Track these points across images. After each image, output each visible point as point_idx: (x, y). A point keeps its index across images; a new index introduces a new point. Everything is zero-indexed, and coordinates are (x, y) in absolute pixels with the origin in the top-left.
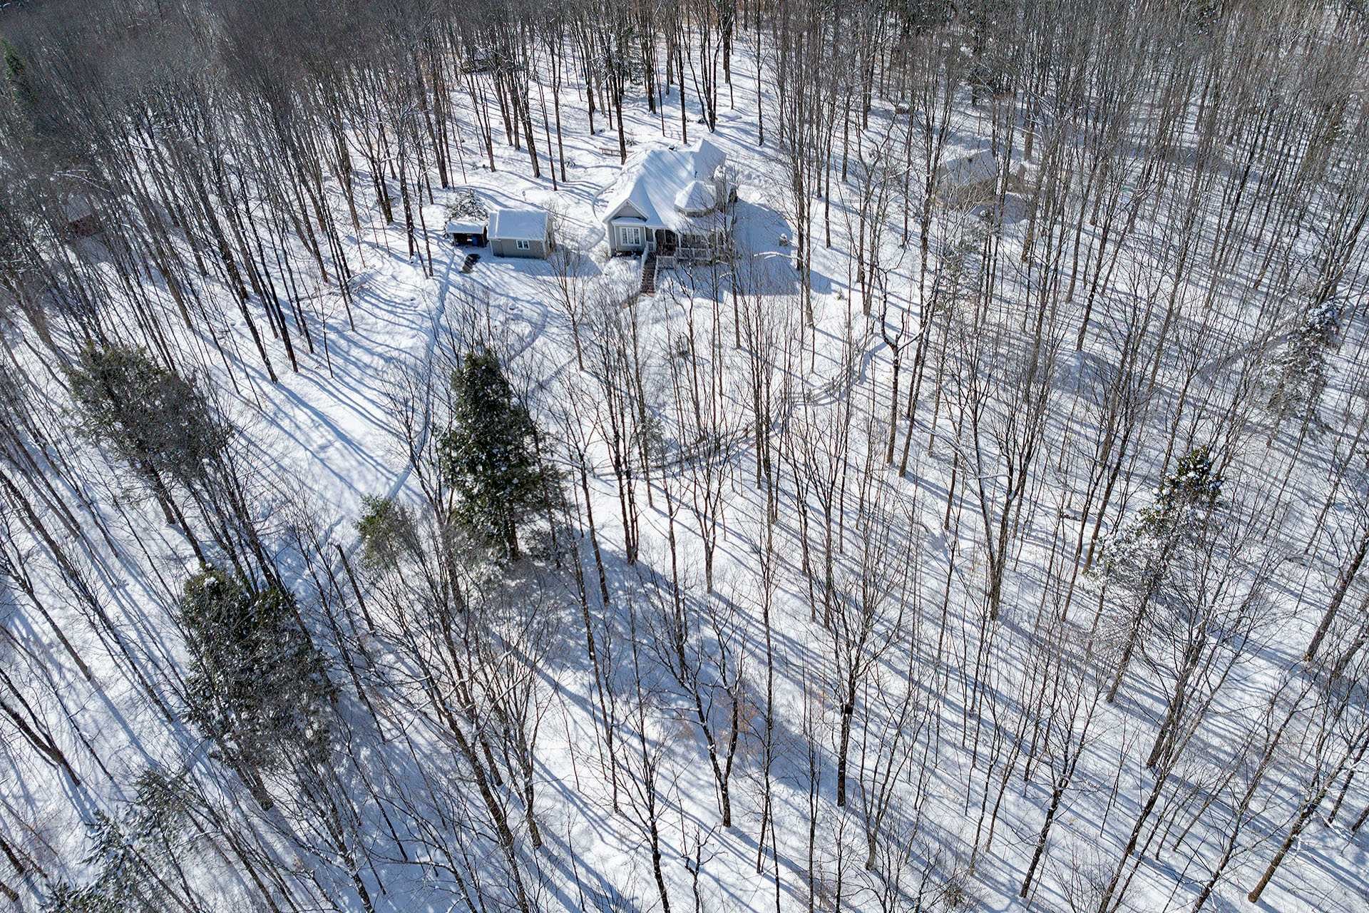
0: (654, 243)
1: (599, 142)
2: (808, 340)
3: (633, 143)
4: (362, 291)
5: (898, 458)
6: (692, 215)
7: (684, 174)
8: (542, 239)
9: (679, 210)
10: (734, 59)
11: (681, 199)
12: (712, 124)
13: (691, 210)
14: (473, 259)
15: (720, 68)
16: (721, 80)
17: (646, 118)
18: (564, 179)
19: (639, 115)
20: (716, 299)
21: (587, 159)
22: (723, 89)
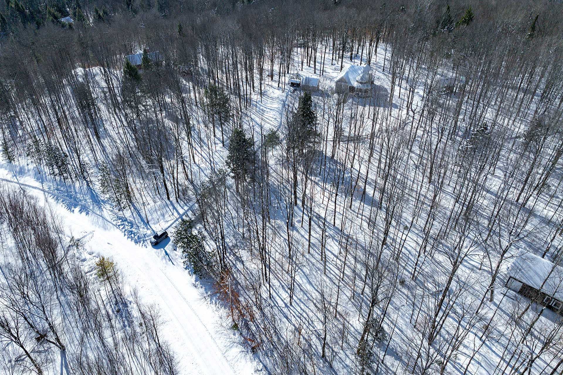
0: (348, 90)
1: (333, 67)
2: (389, 118)
3: (345, 67)
4: (264, 95)
5: (409, 147)
6: (361, 83)
7: (360, 72)
8: (316, 86)
9: (357, 81)
10: (378, 50)
11: (358, 78)
12: (369, 65)
13: (361, 81)
14: (296, 90)
15: (374, 51)
16: (373, 55)
17: (349, 62)
18: (323, 75)
19: (347, 61)
20: (365, 106)
21: (330, 71)
22: (374, 57)
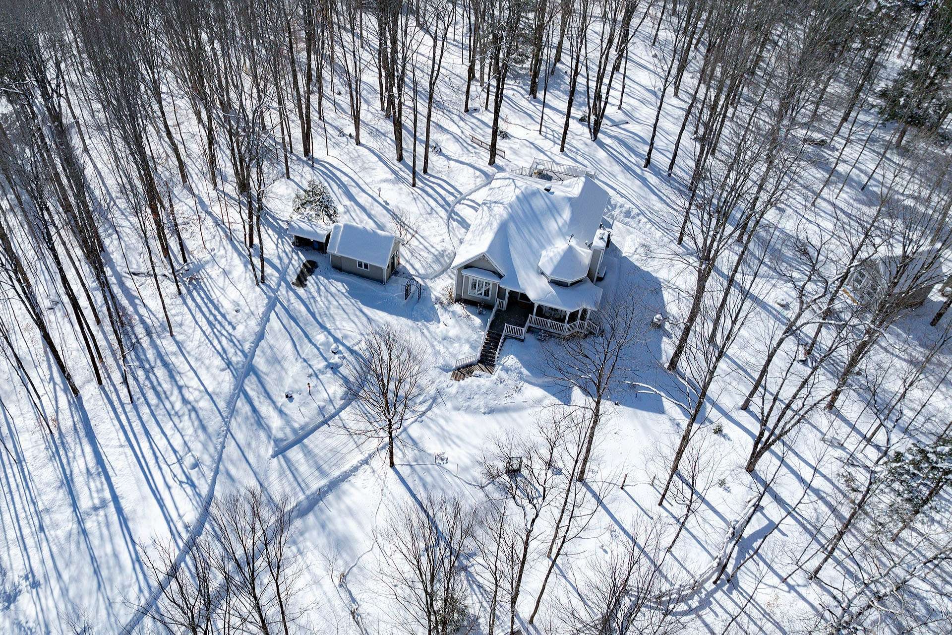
0: (505, 302)
3: (505, 136)
9: (542, 275)
11: (547, 263)
12: (595, 130)
13: (556, 277)
14: (310, 268)
18: (425, 171)
21: (453, 148)
